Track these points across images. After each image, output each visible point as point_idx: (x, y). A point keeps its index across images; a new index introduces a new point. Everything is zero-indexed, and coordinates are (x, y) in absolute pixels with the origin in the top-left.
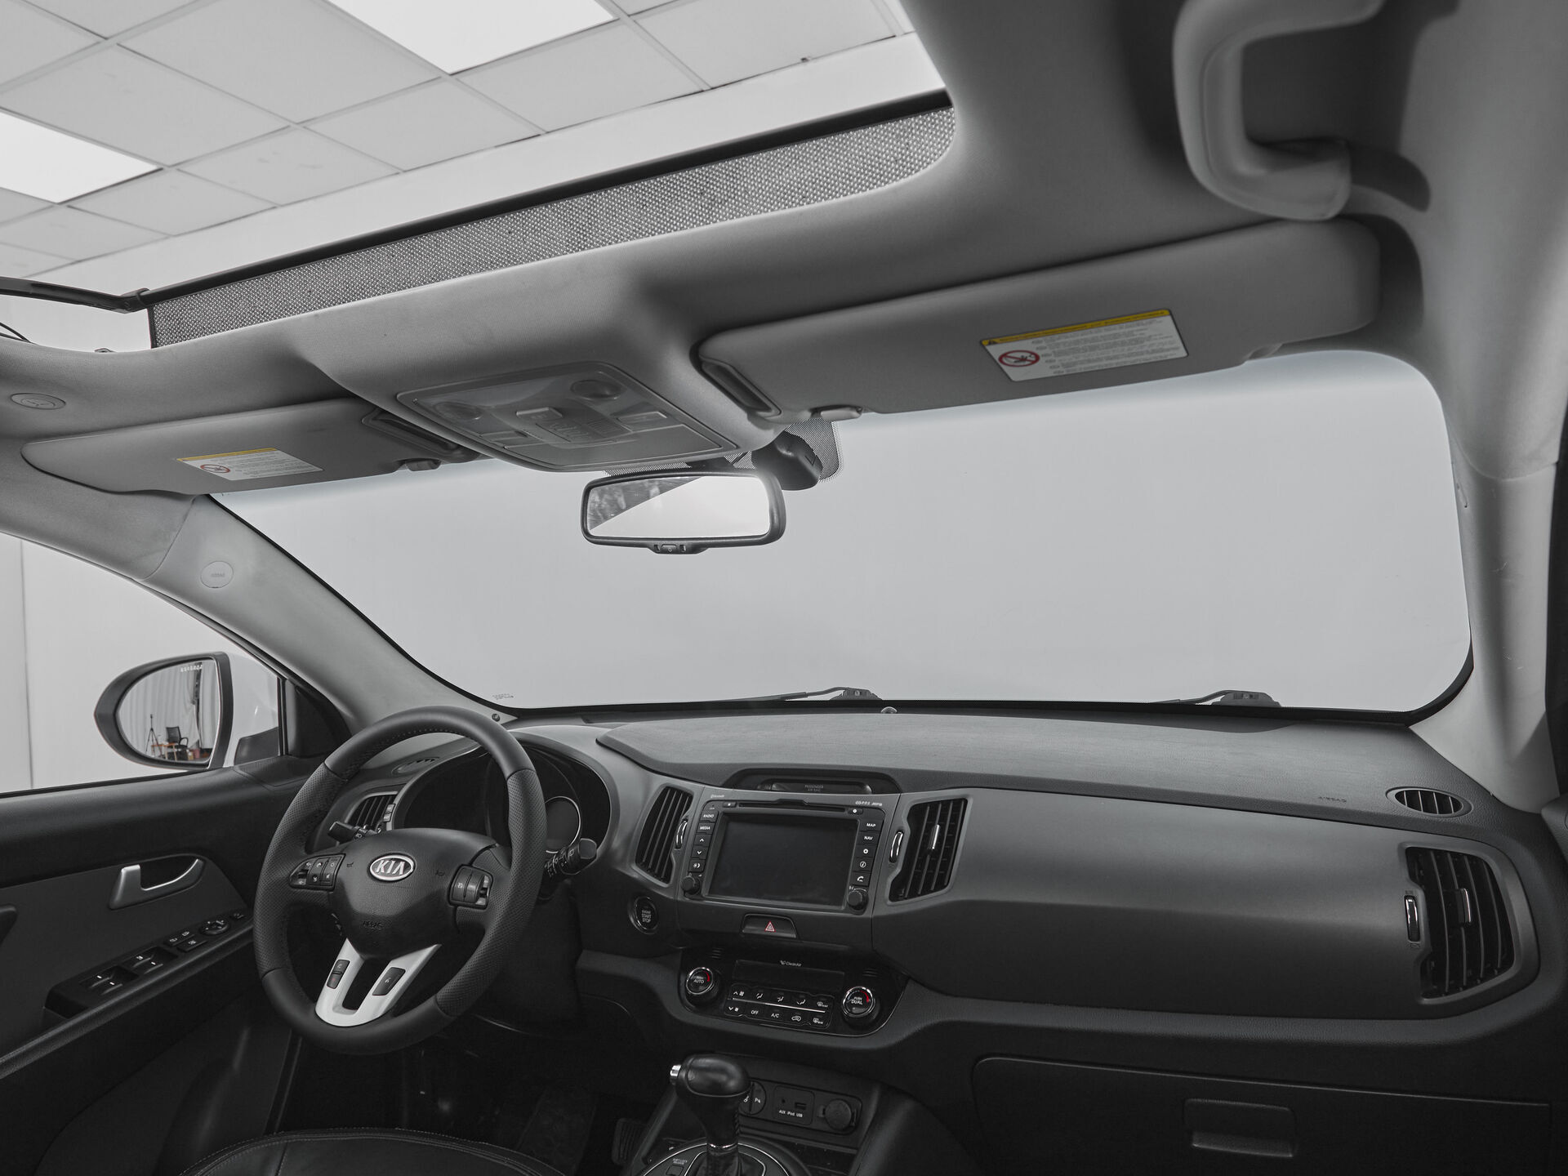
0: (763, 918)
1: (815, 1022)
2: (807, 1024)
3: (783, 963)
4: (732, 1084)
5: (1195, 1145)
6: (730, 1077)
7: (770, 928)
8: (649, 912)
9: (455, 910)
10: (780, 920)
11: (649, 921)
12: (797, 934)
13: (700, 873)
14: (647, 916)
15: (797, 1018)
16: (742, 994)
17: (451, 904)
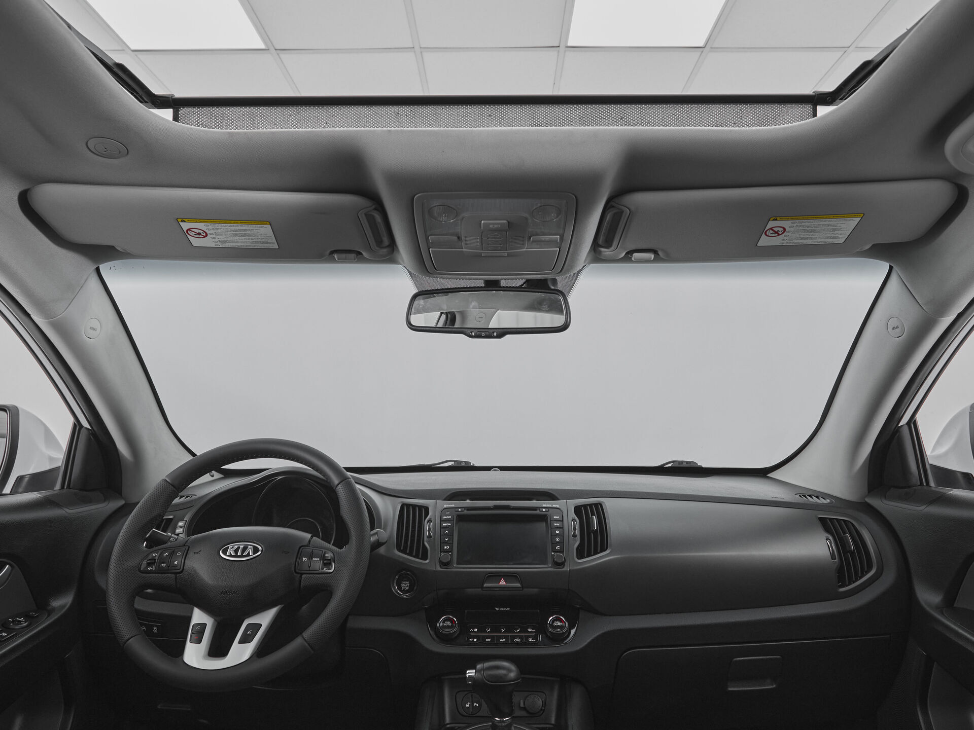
0: (497, 576)
1: (530, 640)
2: (525, 644)
3: (497, 609)
4: (512, 675)
5: (730, 689)
6: (509, 670)
7: (503, 583)
8: (408, 583)
9: (301, 577)
10: (508, 576)
11: (407, 588)
12: (522, 585)
13: (450, 552)
14: (406, 585)
15: (518, 640)
16: (476, 630)
17: (298, 573)
